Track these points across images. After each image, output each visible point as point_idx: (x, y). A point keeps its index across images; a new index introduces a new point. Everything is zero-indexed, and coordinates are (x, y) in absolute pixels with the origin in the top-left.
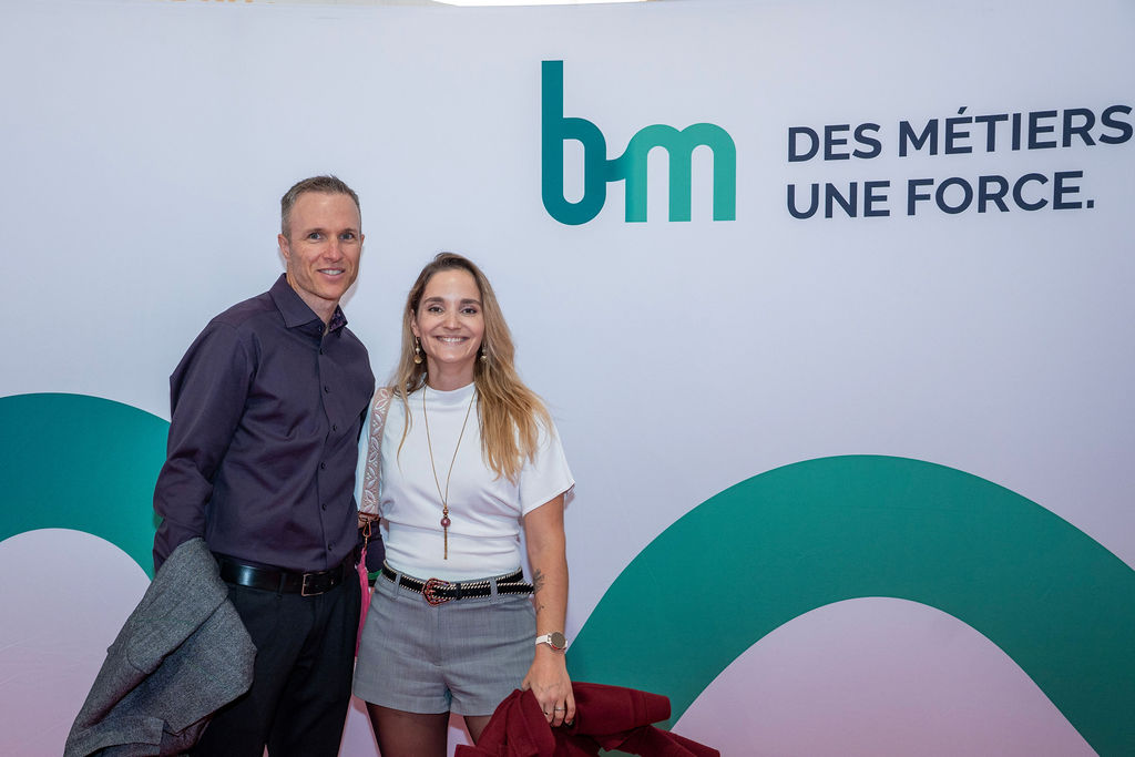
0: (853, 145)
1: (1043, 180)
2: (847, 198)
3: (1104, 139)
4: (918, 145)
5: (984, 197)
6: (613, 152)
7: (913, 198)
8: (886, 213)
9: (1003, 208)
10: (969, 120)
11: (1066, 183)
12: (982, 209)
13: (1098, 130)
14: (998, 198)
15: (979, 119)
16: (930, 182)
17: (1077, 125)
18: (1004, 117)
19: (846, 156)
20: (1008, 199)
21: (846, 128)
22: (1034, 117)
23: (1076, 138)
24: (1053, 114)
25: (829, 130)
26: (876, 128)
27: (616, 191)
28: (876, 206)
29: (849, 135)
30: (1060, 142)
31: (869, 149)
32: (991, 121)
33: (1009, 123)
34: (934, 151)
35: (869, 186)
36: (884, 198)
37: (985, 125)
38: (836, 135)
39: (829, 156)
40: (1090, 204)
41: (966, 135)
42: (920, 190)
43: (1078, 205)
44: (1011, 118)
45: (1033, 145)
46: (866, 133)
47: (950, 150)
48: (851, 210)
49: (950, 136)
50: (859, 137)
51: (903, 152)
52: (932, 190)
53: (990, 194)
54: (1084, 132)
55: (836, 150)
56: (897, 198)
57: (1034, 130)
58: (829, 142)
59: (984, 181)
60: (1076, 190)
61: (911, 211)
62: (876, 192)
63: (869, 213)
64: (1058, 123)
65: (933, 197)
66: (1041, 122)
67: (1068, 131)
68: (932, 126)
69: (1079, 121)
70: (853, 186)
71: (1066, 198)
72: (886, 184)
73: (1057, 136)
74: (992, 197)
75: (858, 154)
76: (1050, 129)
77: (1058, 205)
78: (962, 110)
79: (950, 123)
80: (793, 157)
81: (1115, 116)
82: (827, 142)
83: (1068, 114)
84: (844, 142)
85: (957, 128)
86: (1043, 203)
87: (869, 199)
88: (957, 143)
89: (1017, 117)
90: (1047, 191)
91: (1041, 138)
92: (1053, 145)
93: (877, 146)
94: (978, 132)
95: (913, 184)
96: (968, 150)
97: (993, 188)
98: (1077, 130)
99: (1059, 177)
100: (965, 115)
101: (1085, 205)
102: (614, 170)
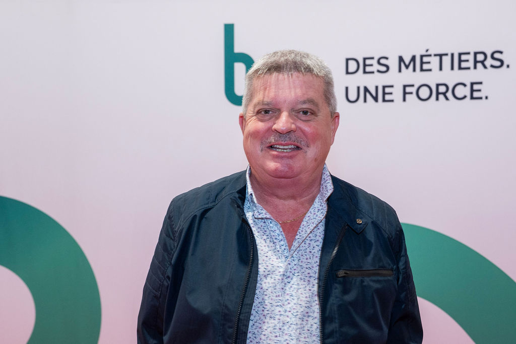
0: (376, 67)
1: (465, 85)
2: (374, 93)
3: (492, 66)
4: (407, 67)
5: (438, 93)
7: (405, 93)
8: (392, 101)
9: (447, 99)
10: (430, 55)
11: (476, 87)
12: (437, 99)
13: (489, 62)
14: (444, 94)
15: (435, 55)
16: (413, 86)
18: (447, 55)
19: (373, 72)
20: (449, 94)
21: (373, 58)
22: (460, 55)
23: (479, 65)
24: (468, 53)
25: (365, 59)
26: (387, 58)
28: (387, 97)
29: (374, 62)
30: (472, 67)
31: (384, 69)
32: (441, 56)
33: (449, 57)
34: (414, 70)
35: (384, 87)
36: (391, 93)
37: (438, 58)
38: (368, 62)
39: (365, 72)
40: (487, 98)
41: (429, 63)
42: (408, 90)
43: (481, 98)
44: (449, 55)
45: (460, 68)
46: (382, 61)
47: (422, 70)
48: (376, 99)
49: (422, 63)
50: (379, 63)
51: (400, 71)
52: (413, 90)
53: (441, 92)
54: (482, 62)
55: (368, 69)
56: (397, 93)
57: (460, 61)
58: (365, 65)
59: (438, 85)
60: (479, 90)
61: (404, 100)
62: (387, 90)
63: (384, 100)
64: (471, 58)
65: (414, 94)
66: (463, 57)
67: (476, 62)
68: (413, 59)
69: (480, 57)
70: (377, 88)
71: (476, 94)
72: (392, 86)
73: (471, 64)
75: (379, 71)
76: (467, 61)
77: (472, 98)
78: (427, 51)
79: (422, 57)
80: (347, 73)
81: (497, 56)
83: (476, 54)
84: (372, 65)
85: (425, 59)
86: (465, 97)
87: (384, 94)
88: (425, 67)
89: (452, 55)
90: (466, 91)
91: (464, 65)
92: (469, 68)
93: (388, 67)
94: (435, 61)
95: (405, 87)
96: (430, 70)
97: (442, 89)
98: (480, 62)
99: (472, 84)
100: (429, 53)
101: (484, 98)
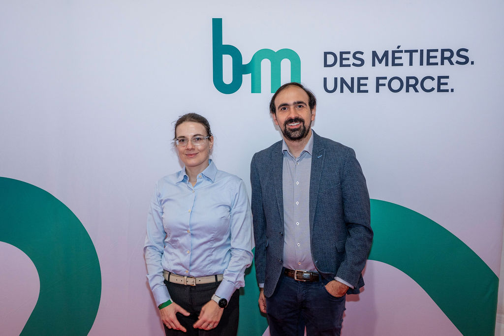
0: (352, 61)
1: (433, 79)
2: (350, 84)
3: (458, 62)
4: (380, 61)
5: (408, 86)
6: (246, 61)
7: (378, 85)
8: (367, 91)
9: (416, 91)
10: (401, 51)
11: (442, 81)
12: (407, 91)
13: (455, 58)
14: (414, 86)
15: (406, 51)
16: (385, 78)
17: (447, 56)
18: (416, 51)
19: (349, 66)
20: (418, 87)
21: (349, 53)
22: (429, 51)
23: (446, 61)
24: (437, 50)
25: (342, 53)
26: (362, 53)
27: (247, 78)
28: (362, 88)
29: (350, 56)
30: (440, 63)
31: (359, 62)
32: (411, 52)
33: (419, 53)
34: (387, 65)
35: (359, 79)
36: (366, 85)
37: (408, 54)
38: (344, 56)
39: (342, 65)
40: (452, 90)
41: (400, 58)
42: (381, 82)
43: (447, 91)
44: (419, 51)
45: (429, 63)
46: (358, 56)
47: (394, 64)
48: (351, 90)
49: (394, 58)
50: (354, 57)
51: (374, 65)
52: (386, 82)
53: (411, 84)
54: (449, 59)
55: (345, 62)
56: (371, 85)
57: (429, 57)
58: (342, 59)
59: (408, 78)
60: (446, 84)
61: (378, 91)
62: (362, 82)
63: (359, 91)
64: (439, 54)
65: (387, 85)
66: (432, 54)
67: (443, 58)
68: (386, 53)
69: (447, 54)
70: (352, 79)
71: (442, 87)
72: (367, 78)
73: (438, 60)
74: (411, 86)
75: (354, 64)
76: (436, 57)
77: (439, 90)
78: (399, 47)
79: (394, 52)
80: (326, 65)
81: (462, 53)
82: (341, 59)
83: (443, 51)
84: (348, 59)
85: (397, 55)
86: (433, 89)
87: (359, 85)
88: (397, 61)
89: (422, 51)
90: (434, 84)
91: (432, 60)
92: (437, 64)
93: (363, 61)
94: (406, 57)
95: (378, 79)
96: (401, 65)
97: (412, 82)
98: (446, 58)
99: (440, 78)
100: (400, 49)
101: (450, 91)
102: (246, 69)
